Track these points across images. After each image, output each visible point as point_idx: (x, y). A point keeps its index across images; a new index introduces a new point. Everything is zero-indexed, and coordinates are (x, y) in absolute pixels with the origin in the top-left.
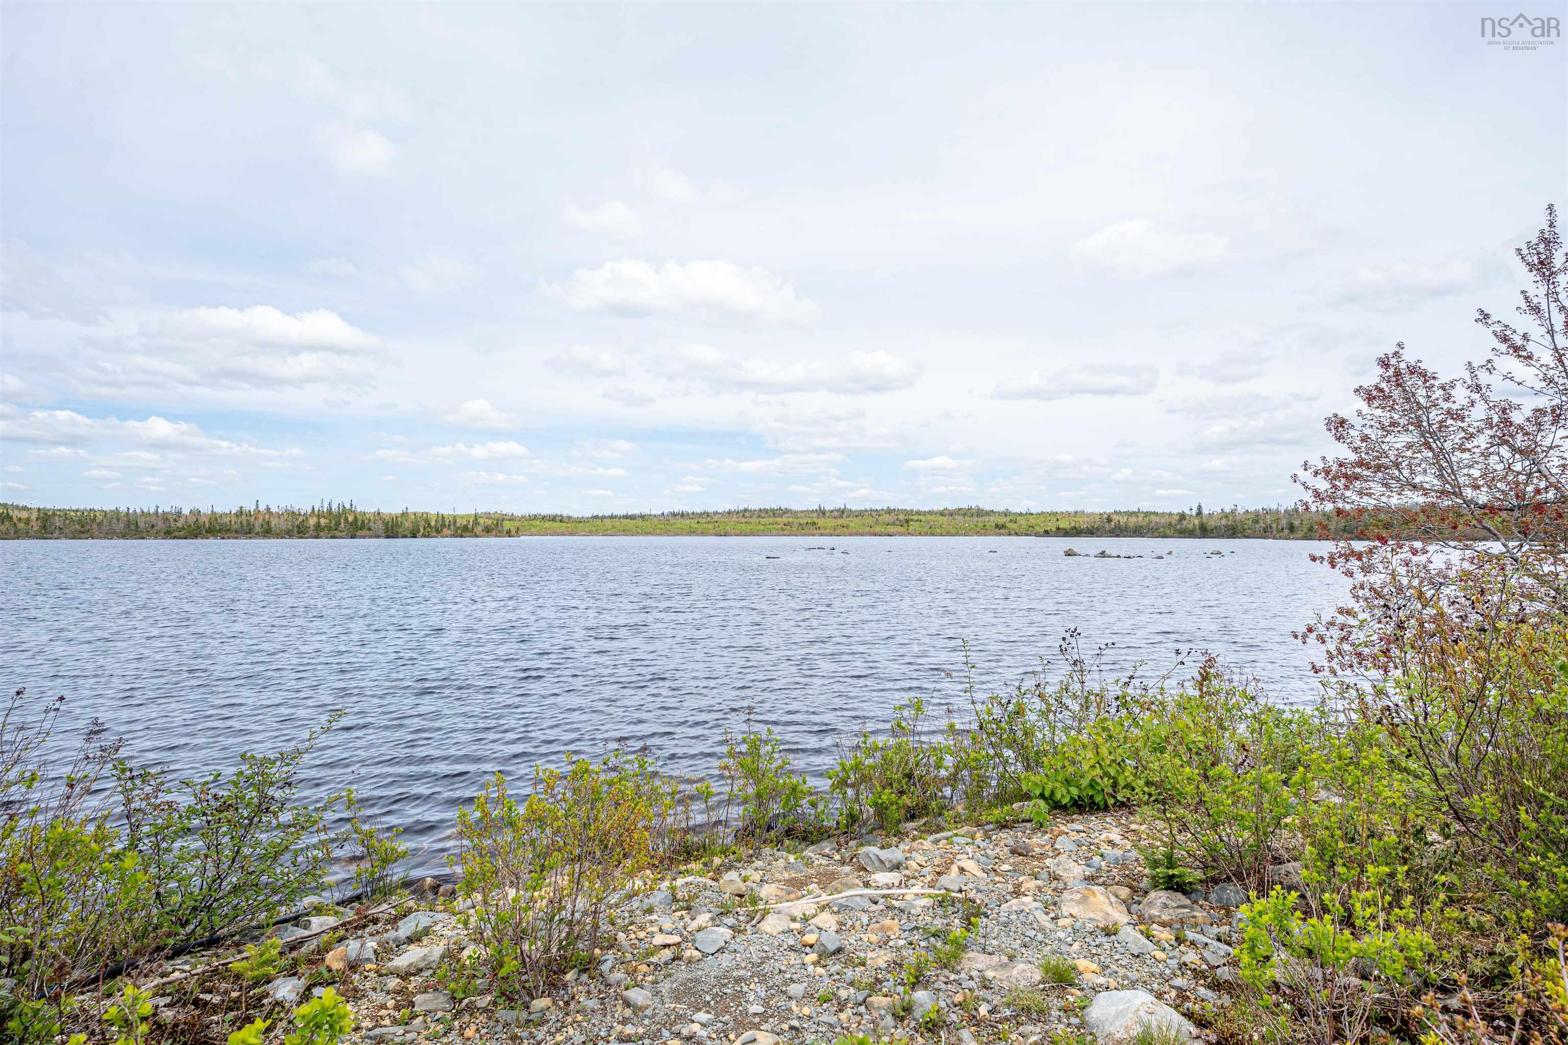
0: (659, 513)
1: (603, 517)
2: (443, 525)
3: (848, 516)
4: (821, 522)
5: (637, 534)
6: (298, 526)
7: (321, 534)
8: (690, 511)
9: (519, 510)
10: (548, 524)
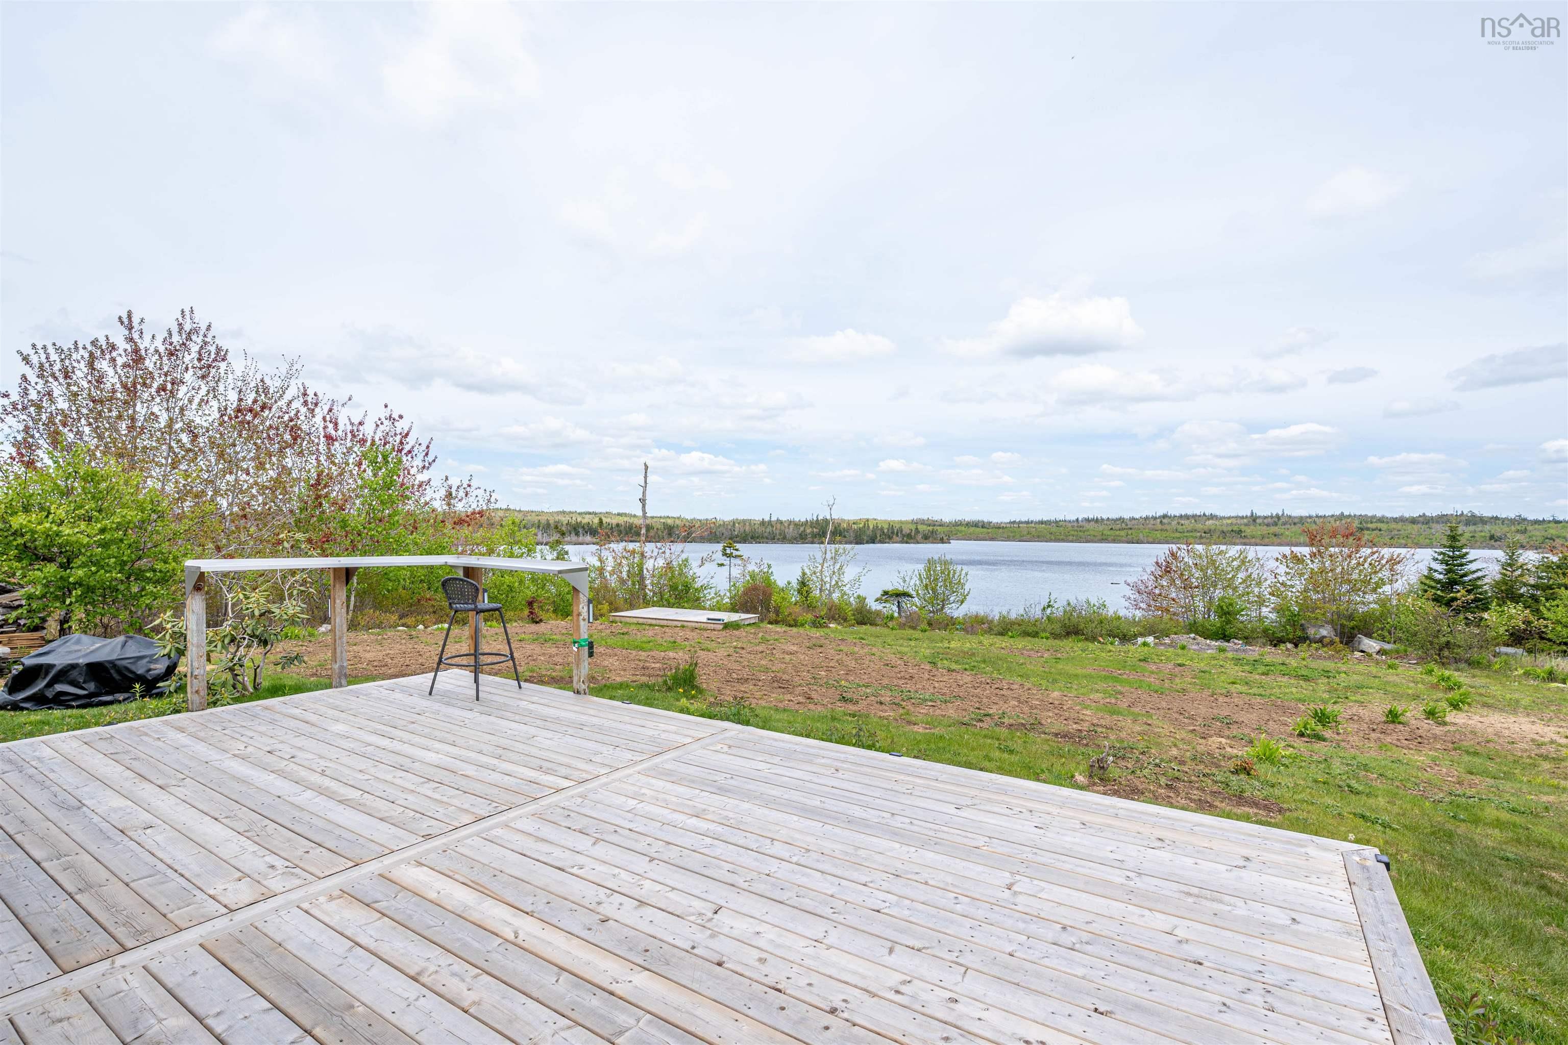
0: (1074, 518)
1: (1020, 522)
2: (893, 533)
3: (1284, 524)
4: (1248, 531)
5: (1050, 541)
6: (800, 535)
7: (815, 540)
8: (1105, 517)
9: (948, 517)
10: (972, 529)
